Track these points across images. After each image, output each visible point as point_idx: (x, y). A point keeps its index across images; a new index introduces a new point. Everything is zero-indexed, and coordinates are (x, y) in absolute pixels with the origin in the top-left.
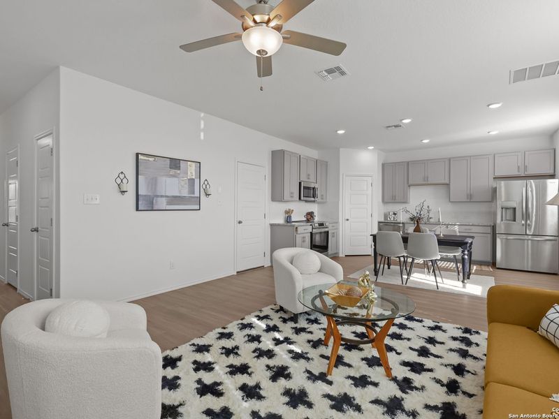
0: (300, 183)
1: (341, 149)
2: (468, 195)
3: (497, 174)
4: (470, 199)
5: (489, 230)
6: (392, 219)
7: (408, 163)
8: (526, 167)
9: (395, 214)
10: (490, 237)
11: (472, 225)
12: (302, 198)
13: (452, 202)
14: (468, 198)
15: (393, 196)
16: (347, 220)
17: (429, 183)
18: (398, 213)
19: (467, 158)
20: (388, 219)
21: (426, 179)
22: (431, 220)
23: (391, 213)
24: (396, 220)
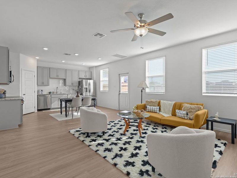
6: (41, 93)
8: (86, 76)
9: (42, 91)
15: (42, 82)
16: (24, 95)
17: (59, 78)
18: (43, 90)
19: (72, 70)
20: (39, 93)
21: (57, 76)
22: (58, 93)
23: (40, 90)
24: (43, 94)
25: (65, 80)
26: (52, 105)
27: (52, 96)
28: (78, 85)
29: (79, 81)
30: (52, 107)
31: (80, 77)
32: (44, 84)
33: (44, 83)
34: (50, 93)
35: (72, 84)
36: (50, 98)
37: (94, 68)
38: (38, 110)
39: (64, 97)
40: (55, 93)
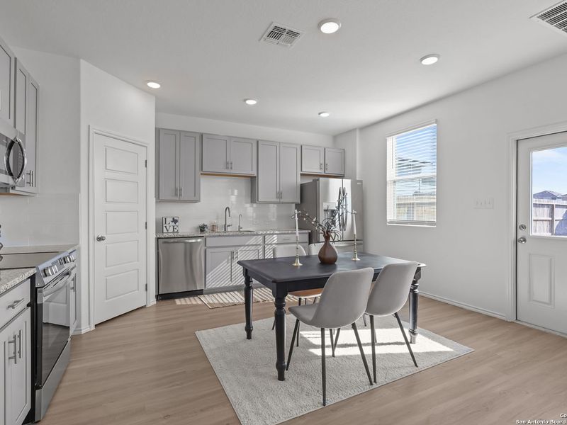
5: (306, 238)
6: (171, 230)
7: (201, 136)
8: (326, 166)
9: (175, 221)
14: (277, 198)
15: (176, 190)
16: (100, 239)
17: (234, 171)
18: (180, 221)
19: (276, 145)
20: (165, 231)
21: (228, 165)
22: (229, 229)
23: (169, 220)
24: (177, 232)
25: (253, 180)
26: (209, 276)
27: (210, 242)
28: (299, 201)
29: (302, 186)
30: (210, 285)
31: (305, 170)
32: (180, 195)
33: (180, 190)
34: (202, 229)
35: (279, 195)
36: (203, 248)
37: (358, 132)
38: (161, 297)
39: (252, 245)
40: (220, 230)
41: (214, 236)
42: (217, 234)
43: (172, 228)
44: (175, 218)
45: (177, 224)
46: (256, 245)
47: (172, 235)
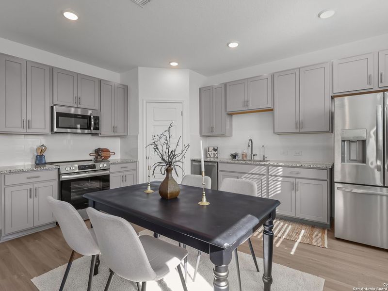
0: (52, 108)
1: (140, 68)
2: (296, 124)
3: (337, 90)
4: (300, 129)
5: (324, 175)
6: (212, 156)
7: (225, 85)
8: (380, 77)
9: (215, 150)
10: (325, 185)
11: (300, 167)
12: (55, 130)
13: (278, 134)
14: (297, 128)
18: (218, 149)
20: (208, 156)
22: (255, 158)
23: (211, 149)
24: (217, 158)
31: (339, 90)
32: (213, 131)
33: (213, 128)
34: (234, 156)
35: (299, 125)
36: (217, 171)
39: (257, 174)
40: (249, 158)
41: (234, 163)
42: (236, 162)
43: (213, 155)
44: (215, 148)
45: (217, 152)
46: (259, 174)
47: (212, 160)
